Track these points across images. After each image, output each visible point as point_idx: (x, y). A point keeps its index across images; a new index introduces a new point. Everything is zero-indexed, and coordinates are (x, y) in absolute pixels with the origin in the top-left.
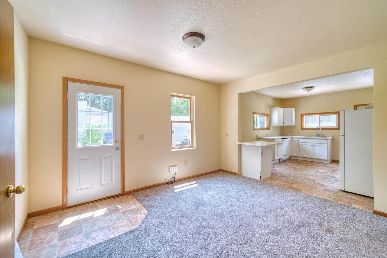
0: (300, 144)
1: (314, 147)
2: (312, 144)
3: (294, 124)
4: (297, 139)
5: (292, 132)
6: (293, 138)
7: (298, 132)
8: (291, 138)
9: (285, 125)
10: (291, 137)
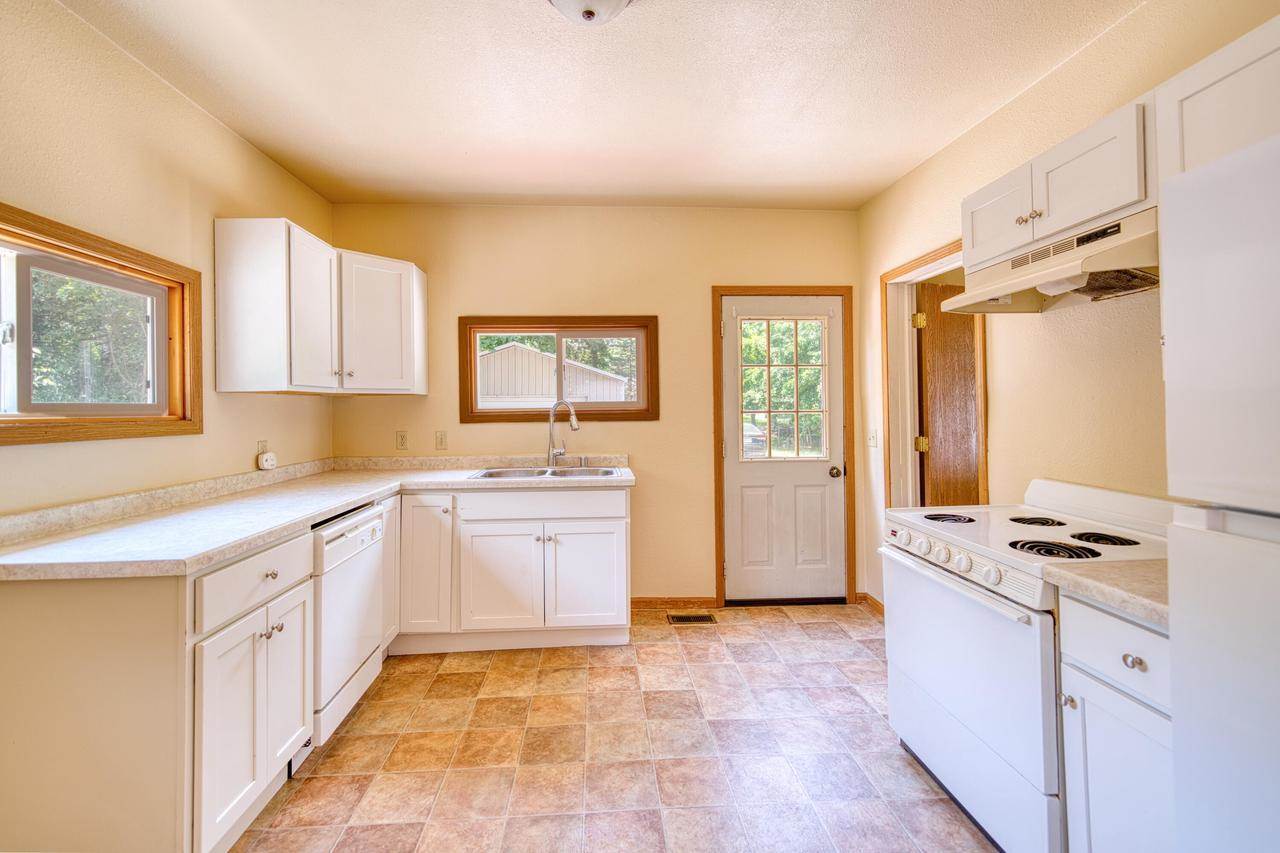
0: (466, 530)
1: (550, 546)
2: (537, 529)
3: (418, 387)
4: (444, 501)
5: (403, 438)
6: (413, 492)
7: (441, 442)
8: (401, 492)
9: (351, 386)
10: (394, 484)
